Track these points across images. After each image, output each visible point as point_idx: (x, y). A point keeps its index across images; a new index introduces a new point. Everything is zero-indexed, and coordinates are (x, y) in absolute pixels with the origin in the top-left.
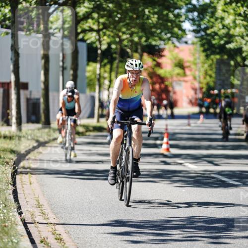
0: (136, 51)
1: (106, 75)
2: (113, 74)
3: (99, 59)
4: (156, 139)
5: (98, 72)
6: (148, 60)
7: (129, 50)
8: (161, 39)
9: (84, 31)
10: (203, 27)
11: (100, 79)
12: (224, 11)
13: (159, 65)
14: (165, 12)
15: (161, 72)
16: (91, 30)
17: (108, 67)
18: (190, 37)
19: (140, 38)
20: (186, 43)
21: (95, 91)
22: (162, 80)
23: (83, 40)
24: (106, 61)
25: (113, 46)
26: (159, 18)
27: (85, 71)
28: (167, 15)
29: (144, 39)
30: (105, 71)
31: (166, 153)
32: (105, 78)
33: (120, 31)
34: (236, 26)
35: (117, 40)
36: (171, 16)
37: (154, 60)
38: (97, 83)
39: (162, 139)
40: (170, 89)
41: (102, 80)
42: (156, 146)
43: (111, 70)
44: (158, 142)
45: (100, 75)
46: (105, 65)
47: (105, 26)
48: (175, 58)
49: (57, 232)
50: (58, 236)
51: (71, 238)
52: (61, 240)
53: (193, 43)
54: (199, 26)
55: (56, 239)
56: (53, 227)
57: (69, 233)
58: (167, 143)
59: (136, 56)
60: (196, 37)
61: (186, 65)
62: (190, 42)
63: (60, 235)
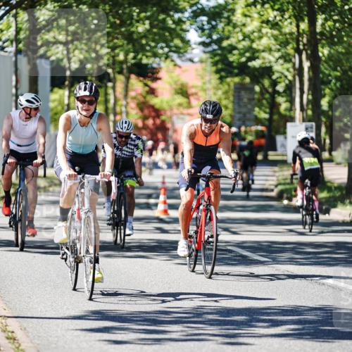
0: (120, 72)
3: (67, 83)
4: (149, 196)
5: (66, 101)
6: (137, 85)
7: (110, 71)
8: (155, 55)
10: (215, 37)
12: (246, 16)
13: (152, 92)
14: (162, 17)
15: (155, 101)
18: (197, 52)
19: (126, 55)
20: (191, 60)
22: (157, 112)
26: (152, 26)
27: (48, 100)
28: (164, 20)
29: (131, 55)
31: (163, 216)
34: (260, 38)
36: (170, 22)
37: (146, 85)
39: (158, 197)
40: (169, 125)
42: (148, 206)
44: (152, 201)
45: (68, 105)
48: (176, 83)
49: (9, 329)
50: (10, 334)
51: (28, 336)
52: (15, 339)
53: (201, 61)
54: (210, 36)
55: (8, 338)
56: (3, 321)
57: (25, 329)
58: (165, 203)
59: (120, 78)
60: (205, 52)
61: (191, 91)
62: (196, 59)
63: (13, 332)
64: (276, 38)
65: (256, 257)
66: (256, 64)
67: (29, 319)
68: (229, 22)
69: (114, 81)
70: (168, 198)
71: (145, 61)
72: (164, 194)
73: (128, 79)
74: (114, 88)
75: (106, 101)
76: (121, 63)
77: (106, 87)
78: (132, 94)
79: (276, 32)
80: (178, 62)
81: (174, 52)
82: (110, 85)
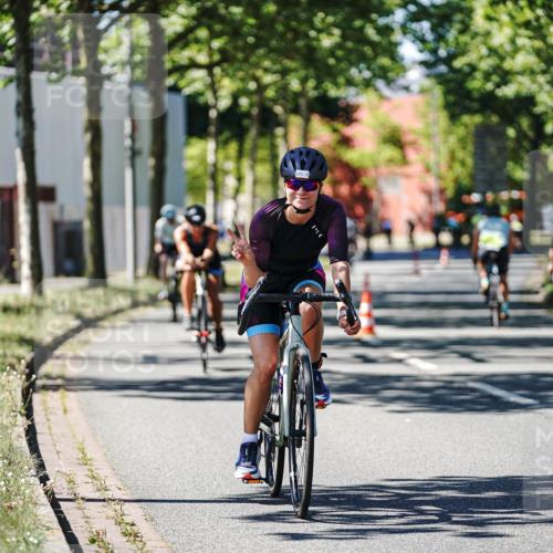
0: (296, 111)
1: (230, 165)
2: (246, 163)
3: (212, 129)
5: (211, 158)
7: (278, 109)
8: (350, 82)
10: (442, 53)
11: (215, 174)
12: (489, 18)
13: (346, 141)
14: (358, 23)
15: (351, 156)
16: (194, 65)
17: (233, 148)
18: (415, 76)
19: (304, 81)
20: (407, 88)
21: (204, 201)
22: (354, 173)
23: (175, 89)
24: (226, 134)
25: (244, 102)
26: (344, 37)
27: (181, 158)
29: (311, 84)
30: (227, 158)
31: (367, 338)
32: (226, 173)
33: (257, 66)
34: (516, 50)
35: (252, 86)
36: (370, 32)
37: (335, 131)
38: (209, 183)
39: (357, 307)
40: (373, 193)
41: (220, 178)
43: (240, 154)
45: (215, 165)
46: (226, 143)
47: (225, 58)
48: (383, 125)
49: (128, 519)
50: (129, 528)
51: (158, 531)
52: (136, 536)
53: (423, 91)
54: (434, 52)
55: (125, 534)
56: (118, 507)
57: (152, 520)
58: (369, 315)
59: (295, 122)
60: (428, 76)
61: (408, 138)
62: (415, 88)
63: (133, 525)
64: (538, 53)
65: (513, 398)
66: (508, 91)
67: (158, 504)
68: (465, 29)
69: (284, 124)
70: (376, 307)
71: (333, 92)
72: (369, 301)
73: (307, 121)
74: (285, 136)
75: (274, 157)
76: (297, 95)
77: (273, 136)
79: (538, 44)
80: (386, 91)
81: (380, 77)
82: (279, 131)
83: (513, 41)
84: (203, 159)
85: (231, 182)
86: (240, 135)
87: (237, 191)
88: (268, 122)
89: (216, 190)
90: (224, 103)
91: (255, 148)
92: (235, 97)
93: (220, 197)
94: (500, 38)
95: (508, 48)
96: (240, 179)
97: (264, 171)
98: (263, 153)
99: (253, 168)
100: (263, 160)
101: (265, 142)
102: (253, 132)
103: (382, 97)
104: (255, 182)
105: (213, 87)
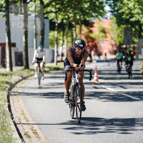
0: (78, 24)
1: (61, 38)
2: (65, 37)
3: (56, 28)
5: (56, 36)
6: (85, 29)
7: (73, 23)
8: (92, 16)
9: (48, 13)
10: (116, 9)
11: (57, 40)
13: (91, 32)
15: (92, 35)
16: (52, 12)
17: (62, 33)
18: (109, 15)
19: (80, 16)
20: (106, 18)
21: (54, 47)
22: (93, 40)
23: (47, 18)
24: (60, 29)
25: (65, 21)
26: (90, 4)
27: (48, 36)
28: (95, 2)
29: (82, 16)
30: (60, 36)
31: (96, 82)
32: (60, 40)
33: (68, 12)
34: (135, 8)
35: (67, 17)
36: (97, 3)
37: (88, 29)
38: (55, 42)
39: (94, 74)
40: (98, 45)
41: (58, 41)
43: (64, 35)
45: (57, 38)
46: (60, 32)
47: (60, 10)
48: (100, 27)
49: (34, 129)
50: (34, 131)
51: (42, 132)
52: (36, 133)
53: (111, 19)
54: (114, 8)
55: (33, 133)
56: (32, 126)
57: (41, 129)
58: (97, 76)
59: (78, 27)
60: (112, 15)
61: (107, 31)
62: (109, 18)
63: (36, 130)
64: (141, 9)
65: (134, 98)
66: (133, 19)
67: (42, 125)
68: (122, 3)
69: (75, 27)
71: (87, 19)
72: (97, 73)
73: (81, 26)
74: (75, 30)
75: (72, 36)
76: (78, 20)
77: (72, 30)
78: (83, 32)
79: (141, 7)
81: (100, 15)
82: (74, 29)
83: (134, 6)
84: (54, 36)
85: (61, 42)
86: (64, 30)
87: (63, 44)
88: (71, 26)
89: (57, 44)
90: (59, 21)
91: (67, 33)
92: (62, 20)
93: (58, 46)
94: (131, 5)
95: (133, 8)
96: (63, 41)
97: (69, 39)
98: (69, 34)
99: (67, 38)
100: (69, 36)
101: (70, 32)
102: (67, 29)
103: (100, 20)
104: (67, 42)
105: (57, 18)
